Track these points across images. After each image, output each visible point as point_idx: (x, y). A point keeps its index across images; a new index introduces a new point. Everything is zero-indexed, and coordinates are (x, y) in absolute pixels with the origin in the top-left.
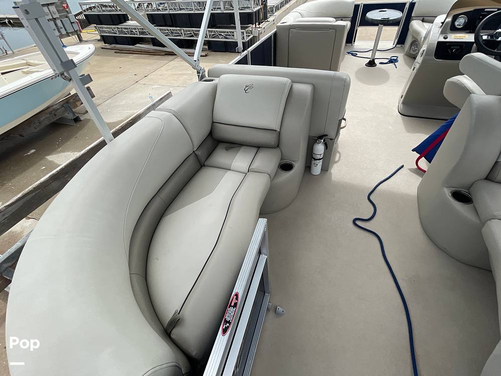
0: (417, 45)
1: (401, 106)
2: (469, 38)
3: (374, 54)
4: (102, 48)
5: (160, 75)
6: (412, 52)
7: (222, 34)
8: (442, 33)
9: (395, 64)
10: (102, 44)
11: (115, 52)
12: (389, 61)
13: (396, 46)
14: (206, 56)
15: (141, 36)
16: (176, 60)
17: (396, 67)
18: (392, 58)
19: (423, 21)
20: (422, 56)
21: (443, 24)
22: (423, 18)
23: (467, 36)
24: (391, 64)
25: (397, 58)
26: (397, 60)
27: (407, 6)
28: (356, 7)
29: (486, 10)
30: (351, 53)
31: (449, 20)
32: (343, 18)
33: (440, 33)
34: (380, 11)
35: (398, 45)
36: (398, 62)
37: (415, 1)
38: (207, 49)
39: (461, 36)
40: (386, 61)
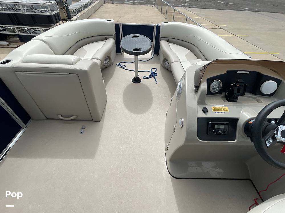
0: (168, 61)
3: (136, 67)
6: (166, 67)
7: (32, 29)
9: (155, 78)
12: (150, 75)
13: (153, 55)
17: (156, 82)
18: (152, 70)
19: (168, 41)
20: (182, 127)
21: (198, 89)
22: (168, 40)
23: (227, 108)
24: (152, 79)
25: (156, 70)
26: (156, 73)
27: (155, 28)
28: (117, 26)
29: (238, 72)
30: (121, 65)
31: (204, 86)
32: (106, 36)
33: (197, 103)
34: (134, 37)
35: (155, 55)
36: (157, 75)
37: (160, 25)
38: (20, 41)
39: (221, 108)
40: (148, 74)
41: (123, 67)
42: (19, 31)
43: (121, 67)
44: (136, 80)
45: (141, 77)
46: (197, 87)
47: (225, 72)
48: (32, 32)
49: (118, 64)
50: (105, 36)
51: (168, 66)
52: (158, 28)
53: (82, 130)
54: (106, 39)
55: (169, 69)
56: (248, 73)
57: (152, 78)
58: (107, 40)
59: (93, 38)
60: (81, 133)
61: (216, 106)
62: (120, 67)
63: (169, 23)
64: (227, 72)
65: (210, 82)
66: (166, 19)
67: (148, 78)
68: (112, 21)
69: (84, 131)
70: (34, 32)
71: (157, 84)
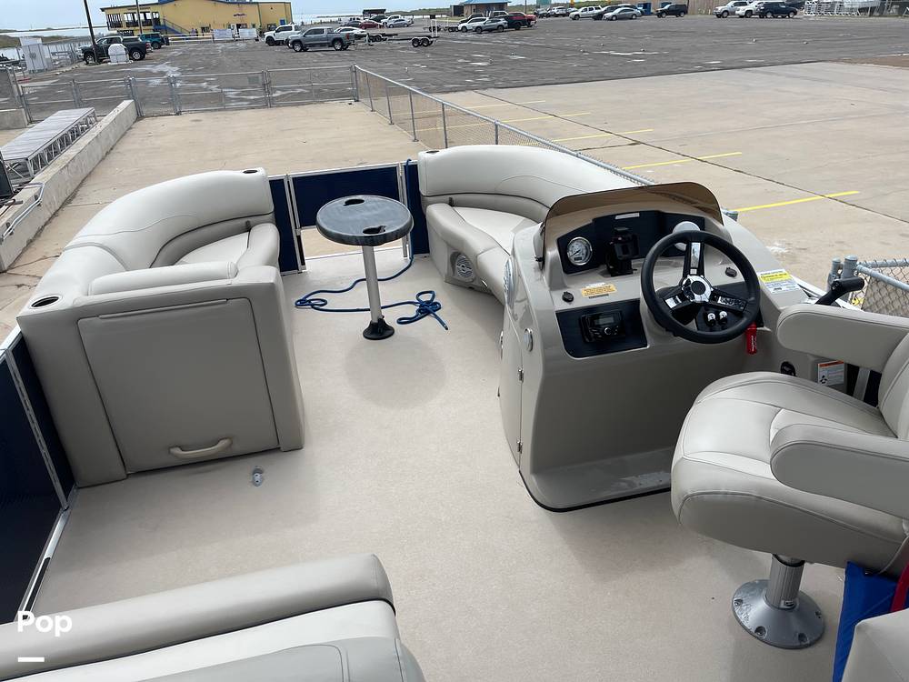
0: (464, 261)
1: (532, 480)
2: (625, 289)
6: (463, 278)
8: (553, 286)
9: (436, 317)
12: (419, 311)
13: (412, 258)
17: (444, 325)
18: (421, 297)
19: (452, 204)
20: (532, 349)
21: (544, 264)
22: (451, 199)
23: (612, 287)
24: (428, 320)
25: (434, 297)
26: (437, 303)
27: (401, 173)
28: (277, 186)
29: (617, 218)
30: (309, 301)
31: (553, 253)
32: (249, 219)
33: (548, 288)
34: (348, 203)
35: (415, 257)
36: (440, 308)
37: (413, 161)
39: (600, 289)
40: (411, 311)
41: (320, 306)
43: (313, 306)
44: (378, 331)
45: (390, 318)
46: (542, 260)
47: (591, 221)
49: (301, 301)
50: (244, 221)
51: (468, 274)
52: (412, 170)
53: (258, 477)
54: (248, 229)
55: (476, 283)
56: (638, 215)
57: (427, 317)
58: (255, 231)
59: (206, 231)
60: (256, 483)
61: (588, 287)
62: (310, 307)
63: (443, 153)
64: (596, 220)
65: (563, 244)
66: (415, 140)
67: (413, 320)
68: (261, 172)
69: (262, 479)
71: (447, 329)
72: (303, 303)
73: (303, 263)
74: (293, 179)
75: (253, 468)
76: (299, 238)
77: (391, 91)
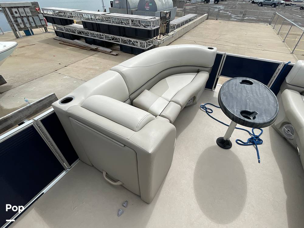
4: (54, 39)
5: (76, 67)
6: (285, 135)
7: (132, 41)
9: (257, 149)
10: (55, 36)
11: (60, 43)
12: (249, 140)
14: (117, 55)
15: (78, 35)
16: (95, 55)
17: (259, 158)
19: (302, 93)
22: (302, 90)
24: (251, 148)
25: (261, 133)
26: (260, 140)
27: (280, 67)
30: (206, 108)
32: (200, 68)
36: (261, 144)
37: (292, 63)
38: (119, 50)
41: (208, 112)
42: (122, 41)
43: (207, 111)
44: (224, 143)
45: (233, 139)
48: (131, 43)
49: (203, 106)
52: (288, 68)
54: (198, 72)
57: (252, 146)
58: (200, 73)
60: (118, 214)
62: (205, 111)
66: (284, 42)
67: (245, 144)
68: (215, 50)
69: (123, 211)
70: (133, 43)
71: (259, 162)
72: (203, 107)
73: (215, 88)
74: (227, 56)
75: (126, 200)
76: (218, 79)
77: (284, 23)
